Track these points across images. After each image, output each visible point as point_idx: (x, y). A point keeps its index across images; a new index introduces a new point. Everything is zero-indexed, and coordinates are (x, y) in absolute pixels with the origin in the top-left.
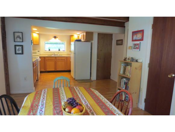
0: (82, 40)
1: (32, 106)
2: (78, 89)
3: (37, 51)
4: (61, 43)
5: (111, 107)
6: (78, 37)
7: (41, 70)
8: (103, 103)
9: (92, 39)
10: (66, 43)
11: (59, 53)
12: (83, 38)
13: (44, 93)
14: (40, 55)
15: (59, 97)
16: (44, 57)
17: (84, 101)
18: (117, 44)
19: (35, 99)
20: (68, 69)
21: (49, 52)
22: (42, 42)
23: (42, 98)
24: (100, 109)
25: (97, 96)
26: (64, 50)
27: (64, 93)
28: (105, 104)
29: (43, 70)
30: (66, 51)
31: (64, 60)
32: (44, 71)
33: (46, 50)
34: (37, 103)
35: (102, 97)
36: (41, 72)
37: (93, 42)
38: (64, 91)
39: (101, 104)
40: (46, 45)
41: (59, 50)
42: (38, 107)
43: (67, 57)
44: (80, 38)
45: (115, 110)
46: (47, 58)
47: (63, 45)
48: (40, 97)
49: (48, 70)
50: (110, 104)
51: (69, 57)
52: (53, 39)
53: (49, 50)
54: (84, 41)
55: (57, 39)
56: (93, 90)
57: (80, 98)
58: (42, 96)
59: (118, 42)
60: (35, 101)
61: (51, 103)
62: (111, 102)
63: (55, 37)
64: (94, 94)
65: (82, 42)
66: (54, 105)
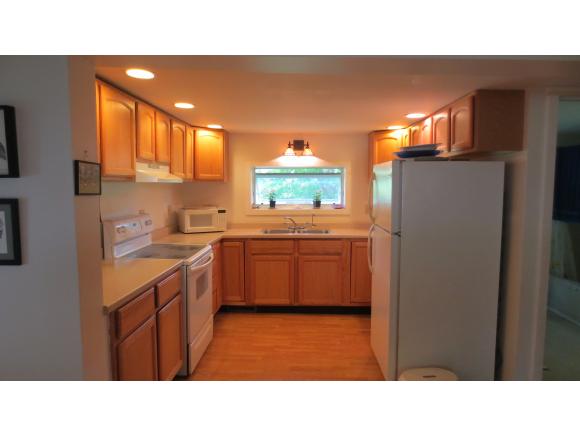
0: (442, 148)
3: (214, 210)
4: (325, 171)
7: (230, 298)
9: (516, 144)
10: (347, 171)
11: (317, 221)
14: (229, 226)
16: (245, 240)
20: (355, 300)
21: (272, 211)
26: (338, 202)
29: (236, 300)
30: (348, 210)
31: (339, 254)
32: (243, 304)
33: (258, 202)
37: (522, 157)
40: (259, 180)
41: (317, 204)
43: (352, 241)
46: (256, 245)
47: (335, 182)
49: (259, 301)
51: (365, 240)
52: (290, 151)
53: (273, 204)
54: (454, 152)
55: (307, 151)
63: (299, 146)
65: (446, 159)
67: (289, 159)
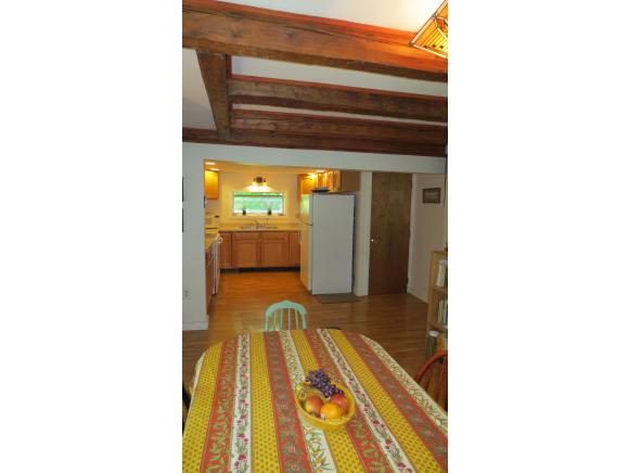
0: (331, 188)
1: (219, 387)
2: (328, 335)
3: (212, 216)
4: (274, 194)
5: (420, 398)
6: (320, 179)
7: (224, 265)
8: (398, 384)
10: (286, 195)
11: (270, 222)
12: (334, 186)
13: (244, 347)
14: (221, 225)
15: (283, 360)
16: (231, 232)
17: (348, 376)
18: (426, 200)
19: (222, 365)
20: (292, 263)
21: (245, 217)
22: (226, 192)
23: (240, 364)
24: (390, 402)
25: (380, 361)
26: (281, 212)
27: (294, 348)
28: (402, 388)
30: (286, 216)
31: (283, 239)
32: (231, 267)
33: (235, 212)
34: (229, 379)
35: (392, 365)
36: (223, 271)
38: (292, 343)
39: (392, 387)
40: (236, 199)
41: (270, 213)
42: (233, 390)
43: (289, 232)
44: (324, 185)
45: (431, 408)
46: (238, 235)
47: (280, 200)
48: (235, 358)
49: (240, 266)
50: (417, 386)
51: (297, 232)
52: (255, 183)
53: (244, 213)
54: (335, 190)
55: (264, 184)
56: (367, 340)
57: (335, 367)
58: (239, 357)
59: (427, 194)
60: (223, 371)
61: (265, 381)
62: (418, 380)
63: (259, 180)
64: (372, 353)
65: (332, 193)
66: (272, 388)
67: (254, 188)
